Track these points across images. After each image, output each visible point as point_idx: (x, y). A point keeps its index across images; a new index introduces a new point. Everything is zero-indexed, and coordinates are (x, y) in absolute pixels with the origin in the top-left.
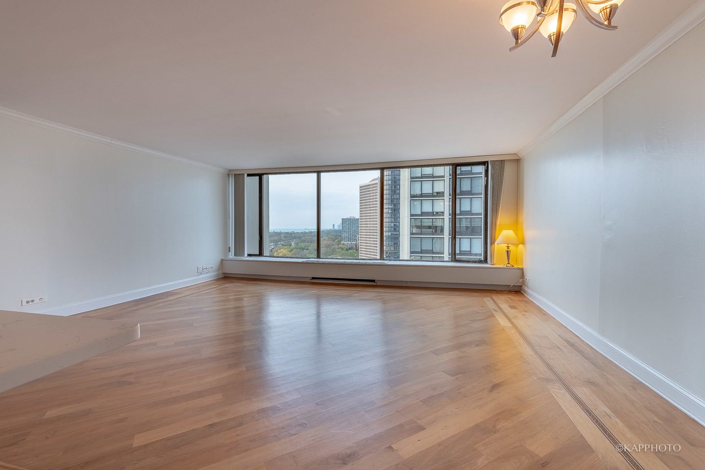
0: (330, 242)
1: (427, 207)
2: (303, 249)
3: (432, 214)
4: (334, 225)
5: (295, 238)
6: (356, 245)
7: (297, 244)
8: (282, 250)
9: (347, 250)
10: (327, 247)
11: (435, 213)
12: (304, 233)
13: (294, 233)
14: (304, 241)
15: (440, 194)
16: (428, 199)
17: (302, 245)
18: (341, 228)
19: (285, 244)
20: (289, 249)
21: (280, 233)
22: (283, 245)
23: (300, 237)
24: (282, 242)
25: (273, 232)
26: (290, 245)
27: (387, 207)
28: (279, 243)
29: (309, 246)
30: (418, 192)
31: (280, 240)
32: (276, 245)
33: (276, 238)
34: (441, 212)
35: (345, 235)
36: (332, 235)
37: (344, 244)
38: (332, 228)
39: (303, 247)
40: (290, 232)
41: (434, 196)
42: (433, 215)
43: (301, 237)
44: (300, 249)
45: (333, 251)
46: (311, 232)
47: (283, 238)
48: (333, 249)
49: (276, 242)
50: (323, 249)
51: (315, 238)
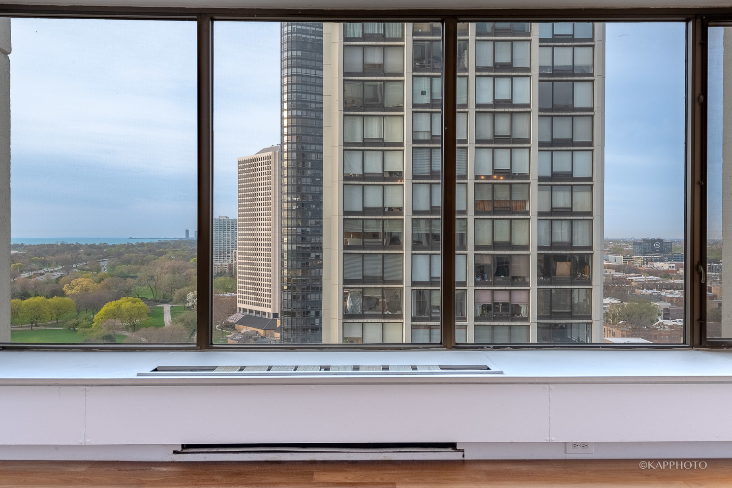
0: (180, 263)
1: (374, 198)
2: (125, 277)
3: (382, 211)
4: (187, 231)
5: (108, 255)
6: (230, 267)
7: (113, 267)
8: (80, 279)
10: (174, 273)
11: (387, 210)
12: (129, 247)
13: (106, 246)
14: (127, 262)
15: (396, 176)
16: (376, 183)
17: (124, 268)
19: (88, 268)
20: (96, 278)
21: (77, 247)
22: (82, 269)
23: (119, 255)
24: (80, 265)
25: (62, 244)
26: (99, 270)
27: (289, 199)
28: (74, 266)
29: (138, 270)
30: (358, 171)
31: (77, 260)
32: (68, 270)
33: (68, 256)
34: (398, 208)
36: (183, 250)
38: (184, 236)
39: (126, 272)
40: (97, 244)
41: (385, 179)
42: (385, 214)
43: (122, 254)
44: (118, 277)
45: (186, 279)
46: (142, 245)
47: (83, 256)
48: (187, 275)
49: (67, 265)
50: (167, 276)
51: (150, 256)
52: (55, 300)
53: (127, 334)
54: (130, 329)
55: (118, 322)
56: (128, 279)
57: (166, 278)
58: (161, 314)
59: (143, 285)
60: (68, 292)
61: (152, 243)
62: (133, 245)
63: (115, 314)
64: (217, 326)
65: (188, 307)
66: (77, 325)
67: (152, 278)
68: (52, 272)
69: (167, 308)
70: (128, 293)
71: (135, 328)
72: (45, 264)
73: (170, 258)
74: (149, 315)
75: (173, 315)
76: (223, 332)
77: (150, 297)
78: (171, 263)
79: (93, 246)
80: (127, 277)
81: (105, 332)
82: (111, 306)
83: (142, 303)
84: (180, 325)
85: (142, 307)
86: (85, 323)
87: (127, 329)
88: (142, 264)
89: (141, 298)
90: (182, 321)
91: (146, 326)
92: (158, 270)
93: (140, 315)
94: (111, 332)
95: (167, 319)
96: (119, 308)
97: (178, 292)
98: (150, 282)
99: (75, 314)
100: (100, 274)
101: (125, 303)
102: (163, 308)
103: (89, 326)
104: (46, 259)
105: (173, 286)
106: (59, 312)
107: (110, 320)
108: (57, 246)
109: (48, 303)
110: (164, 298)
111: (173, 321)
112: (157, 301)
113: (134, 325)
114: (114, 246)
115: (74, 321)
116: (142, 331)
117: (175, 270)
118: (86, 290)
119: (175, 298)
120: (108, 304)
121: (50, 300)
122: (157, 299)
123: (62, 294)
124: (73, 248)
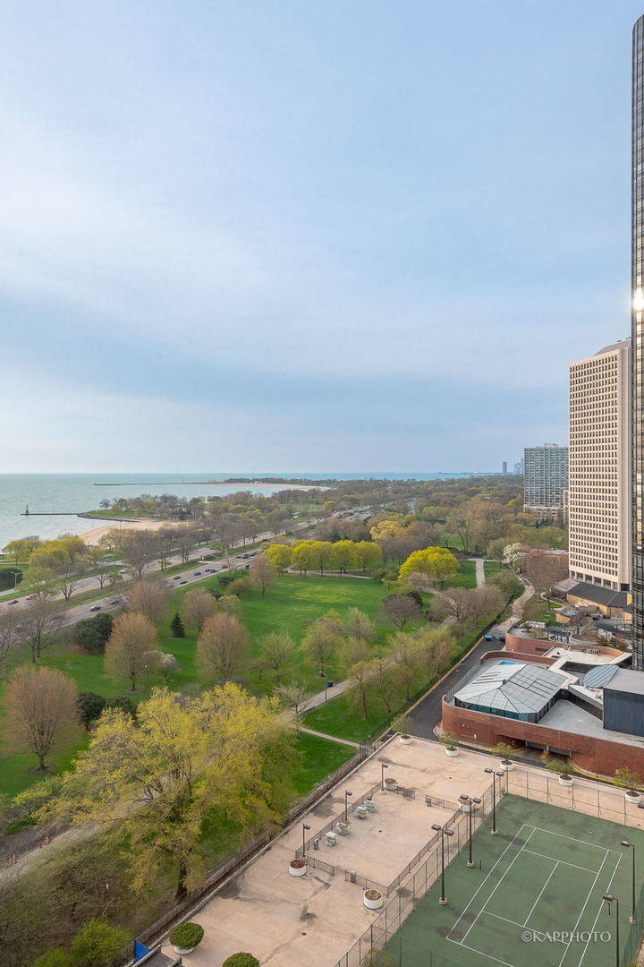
0: (496, 506)
2: (434, 521)
4: (505, 464)
5: (416, 493)
6: (560, 514)
7: (421, 508)
8: (387, 522)
9: (538, 526)
10: (488, 519)
12: (438, 483)
13: (413, 482)
14: (436, 503)
17: (431, 510)
18: (522, 472)
19: (395, 508)
20: (403, 521)
21: (385, 483)
22: (389, 510)
23: (428, 493)
24: (387, 504)
25: (371, 480)
26: (406, 511)
28: (382, 506)
29: (447, 513)
31: (385, 499)
32: (375, 510)
33: (376, 494)
35: (531, 489)
36: (500, 489)
37: (529, 511)
38: (500, 470)
39: (434, 515)
40: (405, 480)
43: (430, 493)
44: (426, 520)
45: (503, 528)
46: (453, 481)
47: (390, 494)
48: (504, 522)
49: (375, 504)
50: (480, 522)
51: (461, 496)
52: (362, 544)
53: (435, 592)
54: (438, 587)
55: (425, 577)
56: (437, 525)
57: (479, 525)
58: (472, 571)
59: (453, 533)
60: (375, 537)
61: (463, 480)
62: (442, 482)
63: (422, 567)
64: (542, 594)
65: (506, 565)
66: (383, 575)
67: (462, 524)
68: (360, 512)
69: (480, 563)
70: (435, 541)
71: (443, 586)
72: (355, 502)
73: (484, 499)
74: (459, 571)
75: (487, 573)
76: (550, 604)
77: (460, 548)
78: (485, 506)
79: (400, 483)
80: (435, 521)
81: (410, 587)
82: (416, 556)
83: (451, 556)
84: (495, 588)
85: (451, 561)
86: (391, 574)
87: (434, 585)
88: (452, 505)
89: (450, 549)
90: (497, 582)
91: (455, 585)
92: (470, 514)
93: (448, 570)
94: (417, 588)
95: (480, 577)
96: (425, 559)
97: (492, 544)
98: (460, 529)
99: (381, 562)
100: (407, 516)
101: (433, 554)
102: (475, 563)
103: (395, 579)
104: (356, 497)
105: (488, 536)
106: (367, 559)
107: (417, 573)
108: (367, 482)
109: (356, 548)
110: (476, 550)
111: (487, 582)
112: (468, 554)
113: (442, 582)
114: (422, 482)
115: (380, 571)
116: (451, 590)
117: (489, 515)
118: (392, 535)
119: (489, 551)
120: (413, 553)
121: (357, 544)
122: (469, 550)
123: (369, 538)
124: (381, 485)
